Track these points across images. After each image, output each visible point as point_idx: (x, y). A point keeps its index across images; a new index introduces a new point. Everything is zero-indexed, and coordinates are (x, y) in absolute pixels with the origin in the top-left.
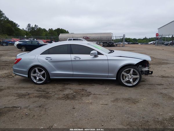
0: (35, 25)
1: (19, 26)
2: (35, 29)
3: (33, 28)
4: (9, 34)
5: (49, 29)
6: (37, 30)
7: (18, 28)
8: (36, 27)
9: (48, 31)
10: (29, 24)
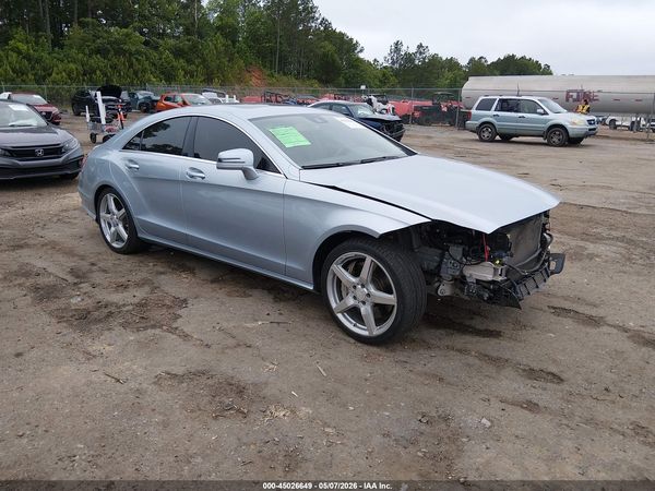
0: (420, 46)
1: (361, 51)
2: (417, 62)
3: (409, 58)
4: (324, 78)
5: (472, 60)
6: (424, 62)
7: (358, 58)
8: (421, 53)
9: (466, 67)
10: (397, 44)
